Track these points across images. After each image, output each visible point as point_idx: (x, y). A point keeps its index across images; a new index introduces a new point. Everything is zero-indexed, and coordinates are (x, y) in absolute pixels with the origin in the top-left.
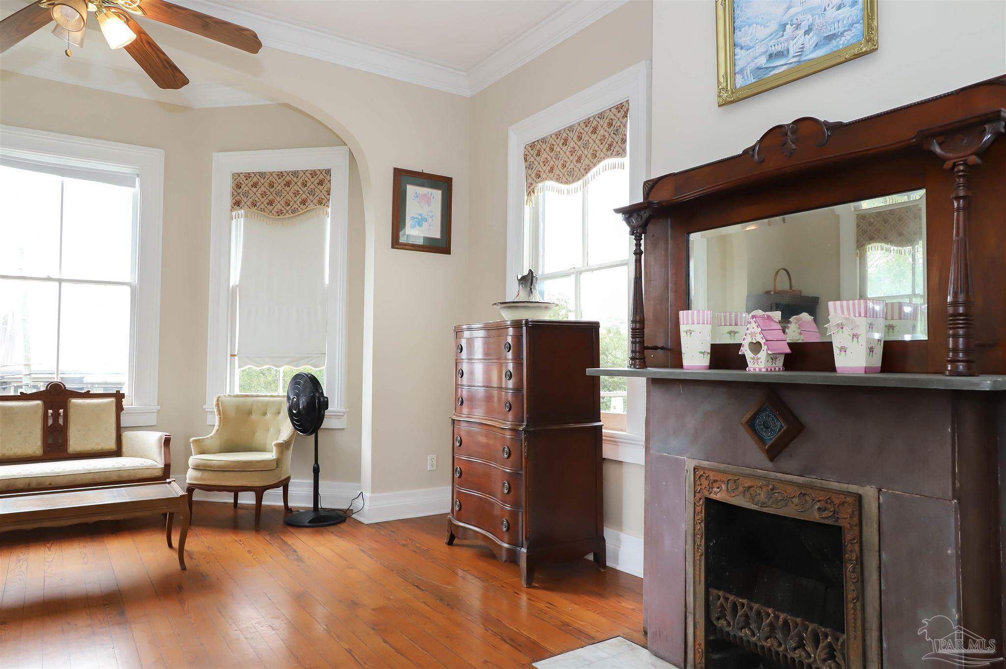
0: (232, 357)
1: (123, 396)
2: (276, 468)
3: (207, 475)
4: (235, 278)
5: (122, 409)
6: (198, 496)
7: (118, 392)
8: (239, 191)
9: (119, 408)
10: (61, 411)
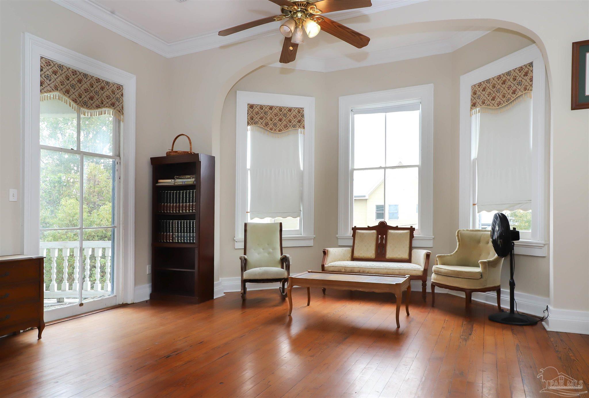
0: (474, 206)
1: (414, 229)
2: (480, 278)
3: (440, 277)
4: (474, 154)
5: (413, 237)
6: (437, 290)
7: (412, 227)
8: (475, 96)
9: (412, 236)
10: (384, 236)
